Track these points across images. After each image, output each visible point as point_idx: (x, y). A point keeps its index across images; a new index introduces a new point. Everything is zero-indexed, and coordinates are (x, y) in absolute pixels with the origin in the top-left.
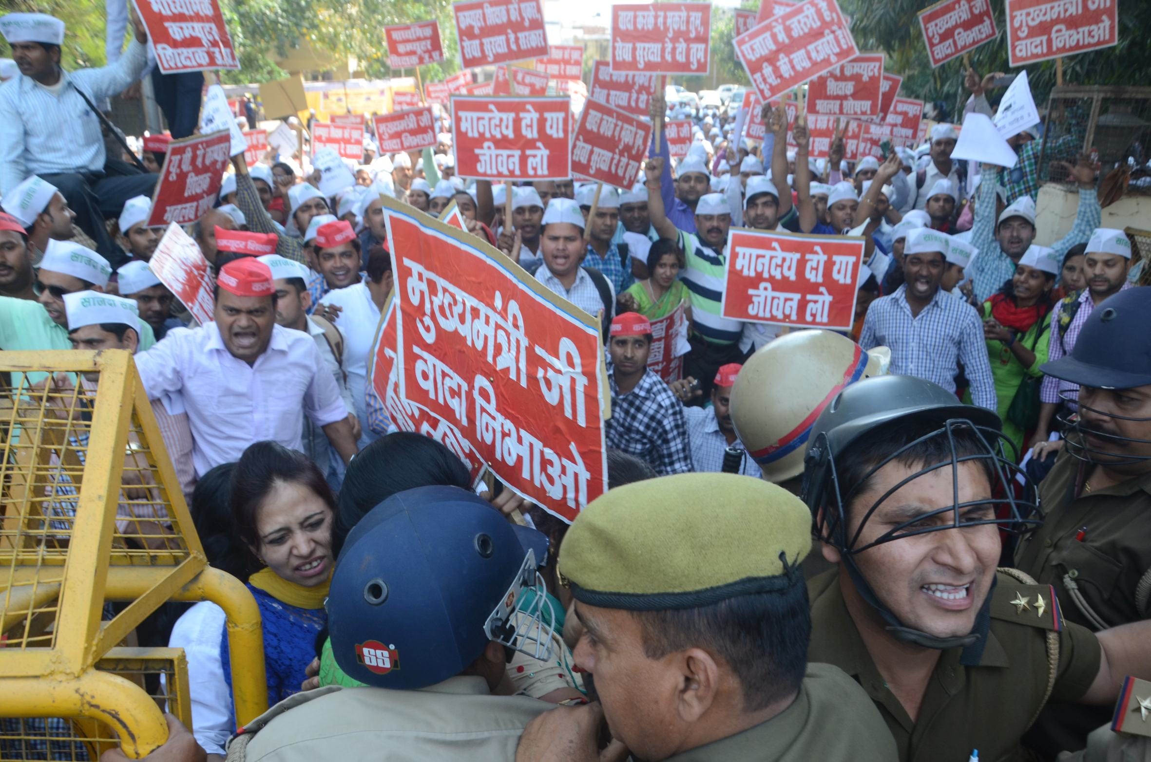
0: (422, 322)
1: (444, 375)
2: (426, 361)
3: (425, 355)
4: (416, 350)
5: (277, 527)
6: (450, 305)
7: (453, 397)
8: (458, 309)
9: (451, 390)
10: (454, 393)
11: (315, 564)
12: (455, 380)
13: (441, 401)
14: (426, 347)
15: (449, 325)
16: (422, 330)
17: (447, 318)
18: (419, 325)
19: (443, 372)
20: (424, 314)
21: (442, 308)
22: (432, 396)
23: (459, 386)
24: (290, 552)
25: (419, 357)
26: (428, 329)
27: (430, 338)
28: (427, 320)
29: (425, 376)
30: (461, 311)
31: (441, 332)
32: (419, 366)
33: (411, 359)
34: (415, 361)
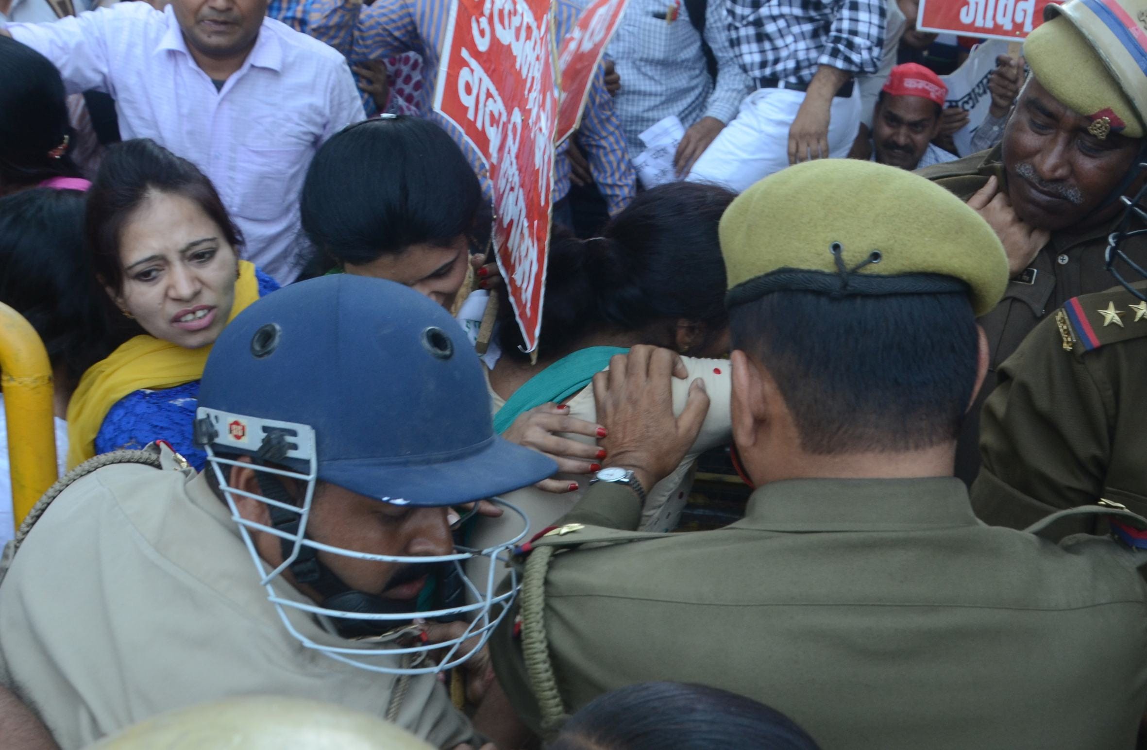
0: (478, 22)
1: (489, 95)
2: (472, 71)
3: (473, 63)
4: (465, 53)
5: (147, 254)
6: (510, 12)
7: (492, 125)
8: (516, 21)
9: (492, 115)
10: (494, 121)
11: (200, 314)
12: (497, 106)
13: (479, 125)
14: (476, 54)
15: (505, 36)
16: (475, 32)
17: (504, 28)
18: (474, 25)
19: (488, 90)
20: (482, 14)
21: (501, 12)
22: (470, 115)
23: (500, 114)
24: (166, 295)
25: (465, 64)
26: (482, 33)
27: (483, 45)
28: (484, 21)
29: (468, 90)
30: (518, 25)
31: (495, 42)
32: (464, 75)
33: (457, 63)
34: (461, 68)
